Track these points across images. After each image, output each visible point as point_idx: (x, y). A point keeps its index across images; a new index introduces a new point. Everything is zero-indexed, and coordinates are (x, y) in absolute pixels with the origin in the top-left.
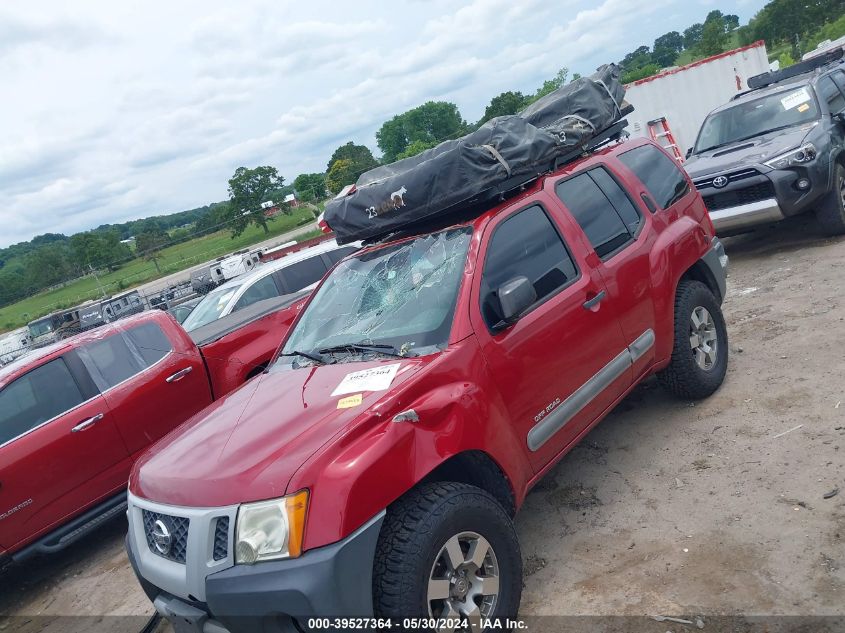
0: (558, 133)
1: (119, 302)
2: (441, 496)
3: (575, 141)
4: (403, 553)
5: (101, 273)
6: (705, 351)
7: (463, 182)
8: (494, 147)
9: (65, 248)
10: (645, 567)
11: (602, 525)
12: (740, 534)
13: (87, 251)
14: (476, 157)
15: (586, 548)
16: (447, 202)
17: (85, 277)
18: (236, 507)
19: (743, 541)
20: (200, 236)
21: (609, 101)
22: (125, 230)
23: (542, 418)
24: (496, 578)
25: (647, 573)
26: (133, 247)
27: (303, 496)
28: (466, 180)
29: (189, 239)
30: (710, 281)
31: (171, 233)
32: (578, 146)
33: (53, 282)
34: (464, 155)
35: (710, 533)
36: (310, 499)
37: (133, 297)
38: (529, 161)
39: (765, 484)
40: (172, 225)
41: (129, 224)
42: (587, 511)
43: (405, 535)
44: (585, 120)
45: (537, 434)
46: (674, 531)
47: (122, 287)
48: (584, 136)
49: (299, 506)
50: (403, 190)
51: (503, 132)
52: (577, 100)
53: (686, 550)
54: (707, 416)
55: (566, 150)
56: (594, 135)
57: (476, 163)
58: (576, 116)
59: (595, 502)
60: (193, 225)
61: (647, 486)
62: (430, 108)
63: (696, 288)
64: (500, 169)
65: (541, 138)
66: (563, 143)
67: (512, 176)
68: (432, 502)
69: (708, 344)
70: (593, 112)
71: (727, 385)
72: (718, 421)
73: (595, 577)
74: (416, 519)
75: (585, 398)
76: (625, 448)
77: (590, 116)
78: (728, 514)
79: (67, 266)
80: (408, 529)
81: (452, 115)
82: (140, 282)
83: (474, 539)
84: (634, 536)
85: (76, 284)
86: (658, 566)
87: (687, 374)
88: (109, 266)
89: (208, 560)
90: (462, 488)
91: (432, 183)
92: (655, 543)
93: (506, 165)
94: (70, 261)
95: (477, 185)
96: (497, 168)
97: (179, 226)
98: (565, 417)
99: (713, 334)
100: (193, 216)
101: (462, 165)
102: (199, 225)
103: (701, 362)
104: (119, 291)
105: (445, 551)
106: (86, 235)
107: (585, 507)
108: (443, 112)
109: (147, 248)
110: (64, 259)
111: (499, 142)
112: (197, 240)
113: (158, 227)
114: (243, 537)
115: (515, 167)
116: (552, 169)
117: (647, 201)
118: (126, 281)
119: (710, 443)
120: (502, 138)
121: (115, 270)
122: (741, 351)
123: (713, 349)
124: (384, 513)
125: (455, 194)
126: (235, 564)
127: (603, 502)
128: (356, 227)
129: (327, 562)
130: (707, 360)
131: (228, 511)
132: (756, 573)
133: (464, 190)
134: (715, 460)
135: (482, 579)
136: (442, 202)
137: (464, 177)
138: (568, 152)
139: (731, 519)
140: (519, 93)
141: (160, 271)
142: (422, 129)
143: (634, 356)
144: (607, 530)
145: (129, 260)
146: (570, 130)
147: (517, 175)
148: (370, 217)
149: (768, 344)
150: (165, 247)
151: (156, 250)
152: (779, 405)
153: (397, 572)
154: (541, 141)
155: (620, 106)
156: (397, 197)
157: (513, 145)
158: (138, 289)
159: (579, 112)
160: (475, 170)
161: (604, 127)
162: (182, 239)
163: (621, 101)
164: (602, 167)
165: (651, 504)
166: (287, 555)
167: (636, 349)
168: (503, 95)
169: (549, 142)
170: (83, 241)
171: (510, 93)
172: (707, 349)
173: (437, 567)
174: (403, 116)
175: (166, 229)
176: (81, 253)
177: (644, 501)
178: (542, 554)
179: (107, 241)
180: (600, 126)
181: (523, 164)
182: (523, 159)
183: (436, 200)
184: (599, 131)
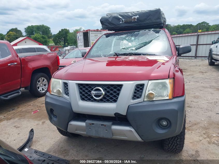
18: (147, 81)
36: (175, 81)
50: (138, 16)
62: (43, 26)
81: (49, 30)
89: (131, 99)
108: (47, 28)
126: (144, 101)
131: (145, 82)
140: (69, 30)
142: (39, 31)
156: (135, 18)
166: (167, 98)
168: (65, 29)
171: (66, 29)
174: (34, 26)
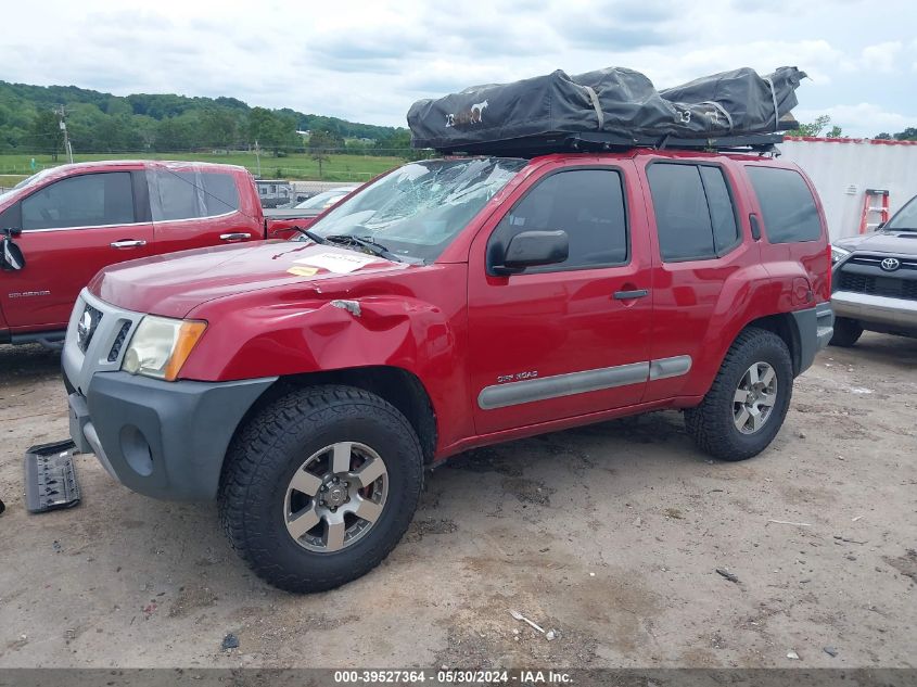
0: (683, 111)
1: (267, 187)
2: (350, 397)
3: (700, 128)
4: (281, 428)
5: (266, 154)
6: (752, 413)
7: (543, 113)
8: (597, 93)
9: (243, 117)
10: (541, 571)
11: (534, 522)
12: (654, 583)
13: (261, 127)
14: (568, 92)
15: (501, 533)
16: (521, 130)
17: (248, 152)
18: (142, 315)
19: (653, 589)
20: (374, 154)
21: (768, 106)
22: (306, 121)
23: (507, 381)
24: (380, 507)
25: (540, 578)
26: (306, 140)
27: (201, 326)
28: (546, 112)
29: (363, 154)
30: (795, 343)
31: (347, 141)
32: (701, 135)
33: (218, 145)
34: (555, 84)
35: (627, 570)
36: (206, 332)
37: (283, 187)
38: (631, 124)
39: (719, 553)
40: (352, 134)
41: (312, 117)
42: (530, 505)
43: (292, 413)
44: (725, 112)
45: (493, 394)
46: (596, 555)
47: (279, 175)
48: (715, 127)
49: (192, 333)
50: (485, 104)
51: (616, 82)
52: (727, 88)
53: (592, 574)
54: (717, 478)
55: (684, 133)
56: (728, 133)
57: (566, 99)
58: (717, 104)
59: (545, 502)
60: (372, 142)
61: (605, 510)
63: (771, 341)
64: (590, 117)
65: (658, 107)
66: (683, 124)
67: (603, 131)
68: (338, 398)
69: (760, 407)
70: (740, 107)
71: (762, 459)
72: (723, 485)
73: (489, 560)
74: (312, 405)
75: (569, 387)
76: (612, 471)
77: (734, 110)
78: (660, 562)
79: (237, 135)
80: (298, 410)
82: (298, 178)
83: (372, 458)
84: (554, 543)
85: (239, 155)
86: (554, 576)
87: (715, 424)
88: (276, 150)
89: (102, 357)
90: (378, 401)
91: (514, 105)
92: (570, 556)
93: (600, 116)
94: (242, 131)
95: (557, 122)
96: (587, 114)
97: (359, 138)
98: (536, 394)
99: (770, 400)
100: (375, 133)
101: (549, 94)
102: (378, 143)
103: (739, 422)
104: (274, 178)
105: (332, 451)
106: (267, 112)
107: (531, 501)
109: (317, 145)
110: (238, 126)
111: (604, 89)
112: (370, 157)
113: (339, 130)
114: (136, 346)
115: (610, 122)
116: (658, 146)
117: (754, 225)
118: (285, 170)
119: (698, 500)
120: (610, 87)
121: (280, 156)
122: (802, 437)
123: (763, 416)
124: (275, 379)
125: (531, 124)
126: (121, 369)
127: (552, 505)
128: (432, 132)
129: (194, 395)
130: (750, 422)
131: (134, 317)
132: (641, 619)
133: (541, 122)
134: (692, 514)
135: (361, 499)
136: (516, 129)
137: (546, 108)
138: (688, 137)
139: (659, 567)
141: (321, 174)
143: (654, 375)
144: (532, 528)
145: (296, 152)
146: (699, 114)
147: (609, 132)
148: (448, 125)
149: (837, 442)
150: (337, 152)
151: (325, 152)
152: (795, 496)
153: (266, 443)
154: (655, 109)
155: (780, 117)
156: (477, 110)
157: (620, 99)
158: (292, 183)
159: (724, 102)
160: (561, 105)
161: (746, 129)
162: (356, 151)
163: (786, 112)
164: (720, 168)
165: (595, 525)
166: (163, 376)
167: (660, 368)
169: (665, 114)
170: (261, 115)
172: (755, 411)
173: (314, 461)
175: (346, 135)
176: (254, 126)
177: (591, 520)
178: (459, 522)
179: (283, 125)
180: (741, 126)
181: (623, 124)
182: (623, 118)
183: (511, 125)
184: (737, 130)
